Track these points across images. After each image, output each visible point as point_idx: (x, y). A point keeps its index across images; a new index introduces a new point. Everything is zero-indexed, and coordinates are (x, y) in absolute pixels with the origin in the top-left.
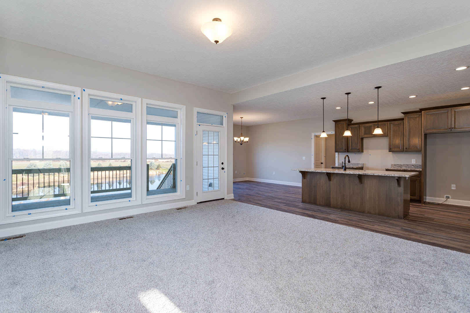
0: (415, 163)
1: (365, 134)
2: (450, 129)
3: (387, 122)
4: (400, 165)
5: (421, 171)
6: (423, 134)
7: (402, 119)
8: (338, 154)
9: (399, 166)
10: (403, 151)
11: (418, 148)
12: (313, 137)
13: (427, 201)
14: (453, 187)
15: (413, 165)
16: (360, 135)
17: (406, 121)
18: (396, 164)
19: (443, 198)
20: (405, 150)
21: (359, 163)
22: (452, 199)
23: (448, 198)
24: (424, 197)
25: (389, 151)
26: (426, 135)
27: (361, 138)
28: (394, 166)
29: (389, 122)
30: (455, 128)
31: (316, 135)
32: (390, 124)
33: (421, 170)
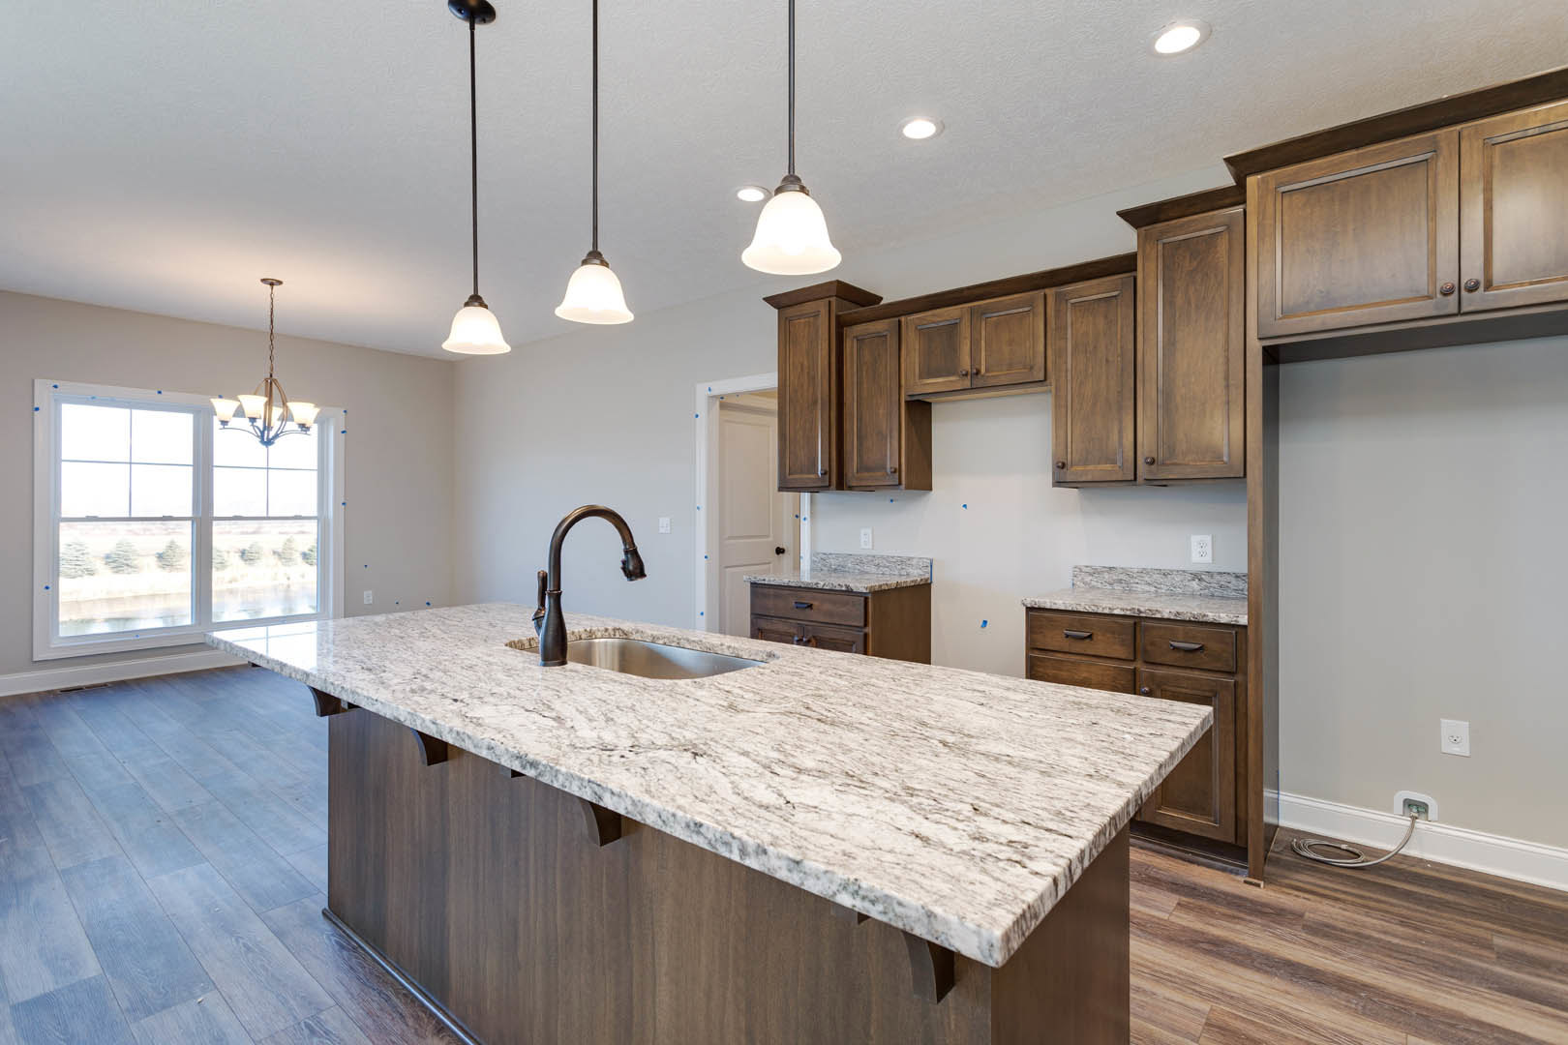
0: (1208, 559)
1: (928, 372)
2: (1446, 293)
3: (1041, 293)
4: (1125, 571)
5: (1245, 627)
6: (1255, 347)
7: (1125, 265)
8: (812, 502)
9: (1120, 581)
10: (1135, 479)
11: (1225, 459)
12: (701, 406)
13: (1283, 823)
14: (1455, 736)
15: (1196, 576)
16: (903, 382)
17: (1150, 277)
18: (1098, 563)
19: (1388, 808)
20: (1143, 470)
21: (909, 559)
22: (1443, 819)
23: (1416, 808)
24: (1268, 794)
25: (1058, 483)
26: (1273, 356)
27: (907, 402)
28: (1088, 579)
29: (1050, 292)
30: (1489, 286)
31: (716, 392)
32: (1061, 299)
33: (1243, 620)
